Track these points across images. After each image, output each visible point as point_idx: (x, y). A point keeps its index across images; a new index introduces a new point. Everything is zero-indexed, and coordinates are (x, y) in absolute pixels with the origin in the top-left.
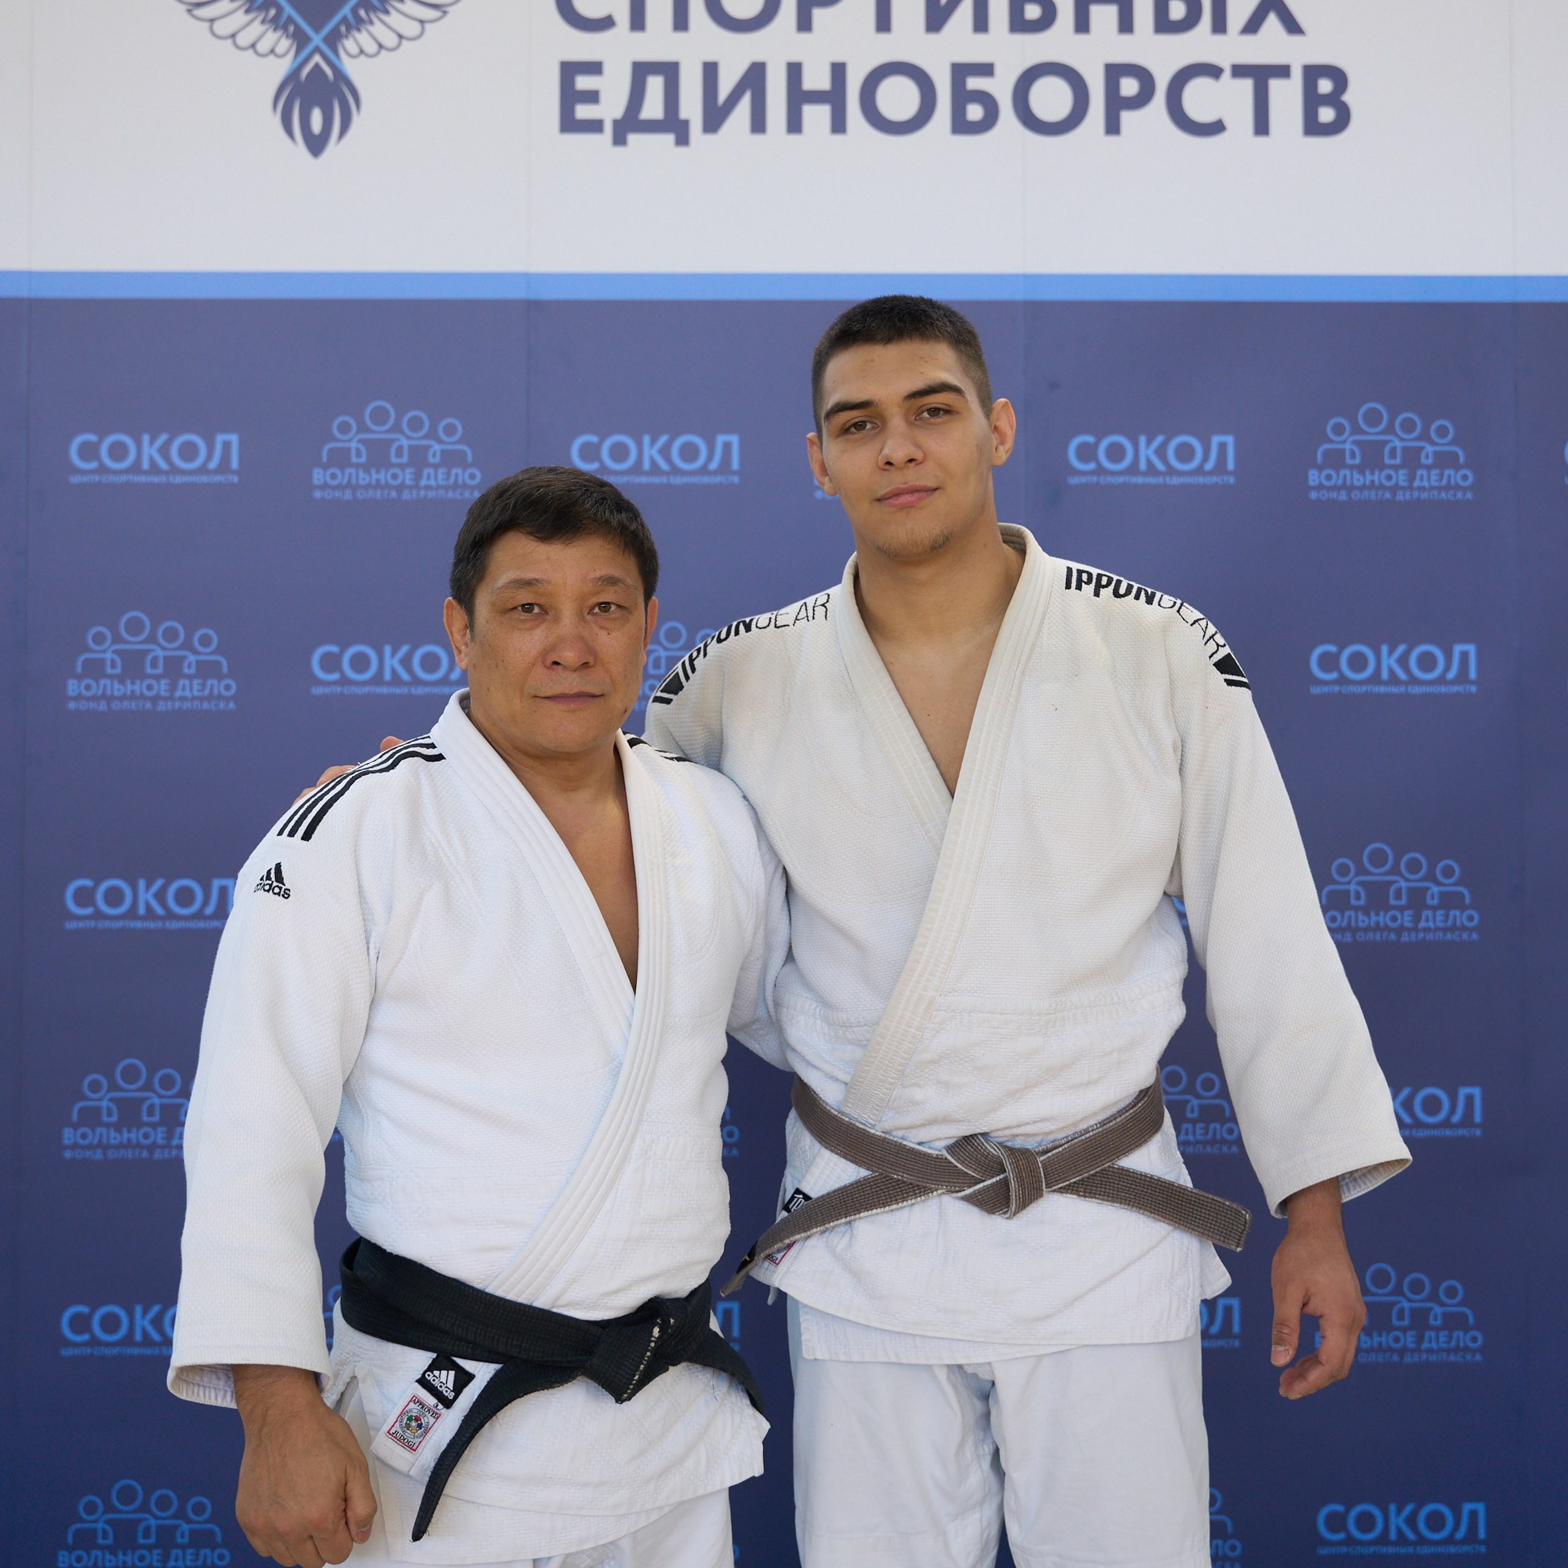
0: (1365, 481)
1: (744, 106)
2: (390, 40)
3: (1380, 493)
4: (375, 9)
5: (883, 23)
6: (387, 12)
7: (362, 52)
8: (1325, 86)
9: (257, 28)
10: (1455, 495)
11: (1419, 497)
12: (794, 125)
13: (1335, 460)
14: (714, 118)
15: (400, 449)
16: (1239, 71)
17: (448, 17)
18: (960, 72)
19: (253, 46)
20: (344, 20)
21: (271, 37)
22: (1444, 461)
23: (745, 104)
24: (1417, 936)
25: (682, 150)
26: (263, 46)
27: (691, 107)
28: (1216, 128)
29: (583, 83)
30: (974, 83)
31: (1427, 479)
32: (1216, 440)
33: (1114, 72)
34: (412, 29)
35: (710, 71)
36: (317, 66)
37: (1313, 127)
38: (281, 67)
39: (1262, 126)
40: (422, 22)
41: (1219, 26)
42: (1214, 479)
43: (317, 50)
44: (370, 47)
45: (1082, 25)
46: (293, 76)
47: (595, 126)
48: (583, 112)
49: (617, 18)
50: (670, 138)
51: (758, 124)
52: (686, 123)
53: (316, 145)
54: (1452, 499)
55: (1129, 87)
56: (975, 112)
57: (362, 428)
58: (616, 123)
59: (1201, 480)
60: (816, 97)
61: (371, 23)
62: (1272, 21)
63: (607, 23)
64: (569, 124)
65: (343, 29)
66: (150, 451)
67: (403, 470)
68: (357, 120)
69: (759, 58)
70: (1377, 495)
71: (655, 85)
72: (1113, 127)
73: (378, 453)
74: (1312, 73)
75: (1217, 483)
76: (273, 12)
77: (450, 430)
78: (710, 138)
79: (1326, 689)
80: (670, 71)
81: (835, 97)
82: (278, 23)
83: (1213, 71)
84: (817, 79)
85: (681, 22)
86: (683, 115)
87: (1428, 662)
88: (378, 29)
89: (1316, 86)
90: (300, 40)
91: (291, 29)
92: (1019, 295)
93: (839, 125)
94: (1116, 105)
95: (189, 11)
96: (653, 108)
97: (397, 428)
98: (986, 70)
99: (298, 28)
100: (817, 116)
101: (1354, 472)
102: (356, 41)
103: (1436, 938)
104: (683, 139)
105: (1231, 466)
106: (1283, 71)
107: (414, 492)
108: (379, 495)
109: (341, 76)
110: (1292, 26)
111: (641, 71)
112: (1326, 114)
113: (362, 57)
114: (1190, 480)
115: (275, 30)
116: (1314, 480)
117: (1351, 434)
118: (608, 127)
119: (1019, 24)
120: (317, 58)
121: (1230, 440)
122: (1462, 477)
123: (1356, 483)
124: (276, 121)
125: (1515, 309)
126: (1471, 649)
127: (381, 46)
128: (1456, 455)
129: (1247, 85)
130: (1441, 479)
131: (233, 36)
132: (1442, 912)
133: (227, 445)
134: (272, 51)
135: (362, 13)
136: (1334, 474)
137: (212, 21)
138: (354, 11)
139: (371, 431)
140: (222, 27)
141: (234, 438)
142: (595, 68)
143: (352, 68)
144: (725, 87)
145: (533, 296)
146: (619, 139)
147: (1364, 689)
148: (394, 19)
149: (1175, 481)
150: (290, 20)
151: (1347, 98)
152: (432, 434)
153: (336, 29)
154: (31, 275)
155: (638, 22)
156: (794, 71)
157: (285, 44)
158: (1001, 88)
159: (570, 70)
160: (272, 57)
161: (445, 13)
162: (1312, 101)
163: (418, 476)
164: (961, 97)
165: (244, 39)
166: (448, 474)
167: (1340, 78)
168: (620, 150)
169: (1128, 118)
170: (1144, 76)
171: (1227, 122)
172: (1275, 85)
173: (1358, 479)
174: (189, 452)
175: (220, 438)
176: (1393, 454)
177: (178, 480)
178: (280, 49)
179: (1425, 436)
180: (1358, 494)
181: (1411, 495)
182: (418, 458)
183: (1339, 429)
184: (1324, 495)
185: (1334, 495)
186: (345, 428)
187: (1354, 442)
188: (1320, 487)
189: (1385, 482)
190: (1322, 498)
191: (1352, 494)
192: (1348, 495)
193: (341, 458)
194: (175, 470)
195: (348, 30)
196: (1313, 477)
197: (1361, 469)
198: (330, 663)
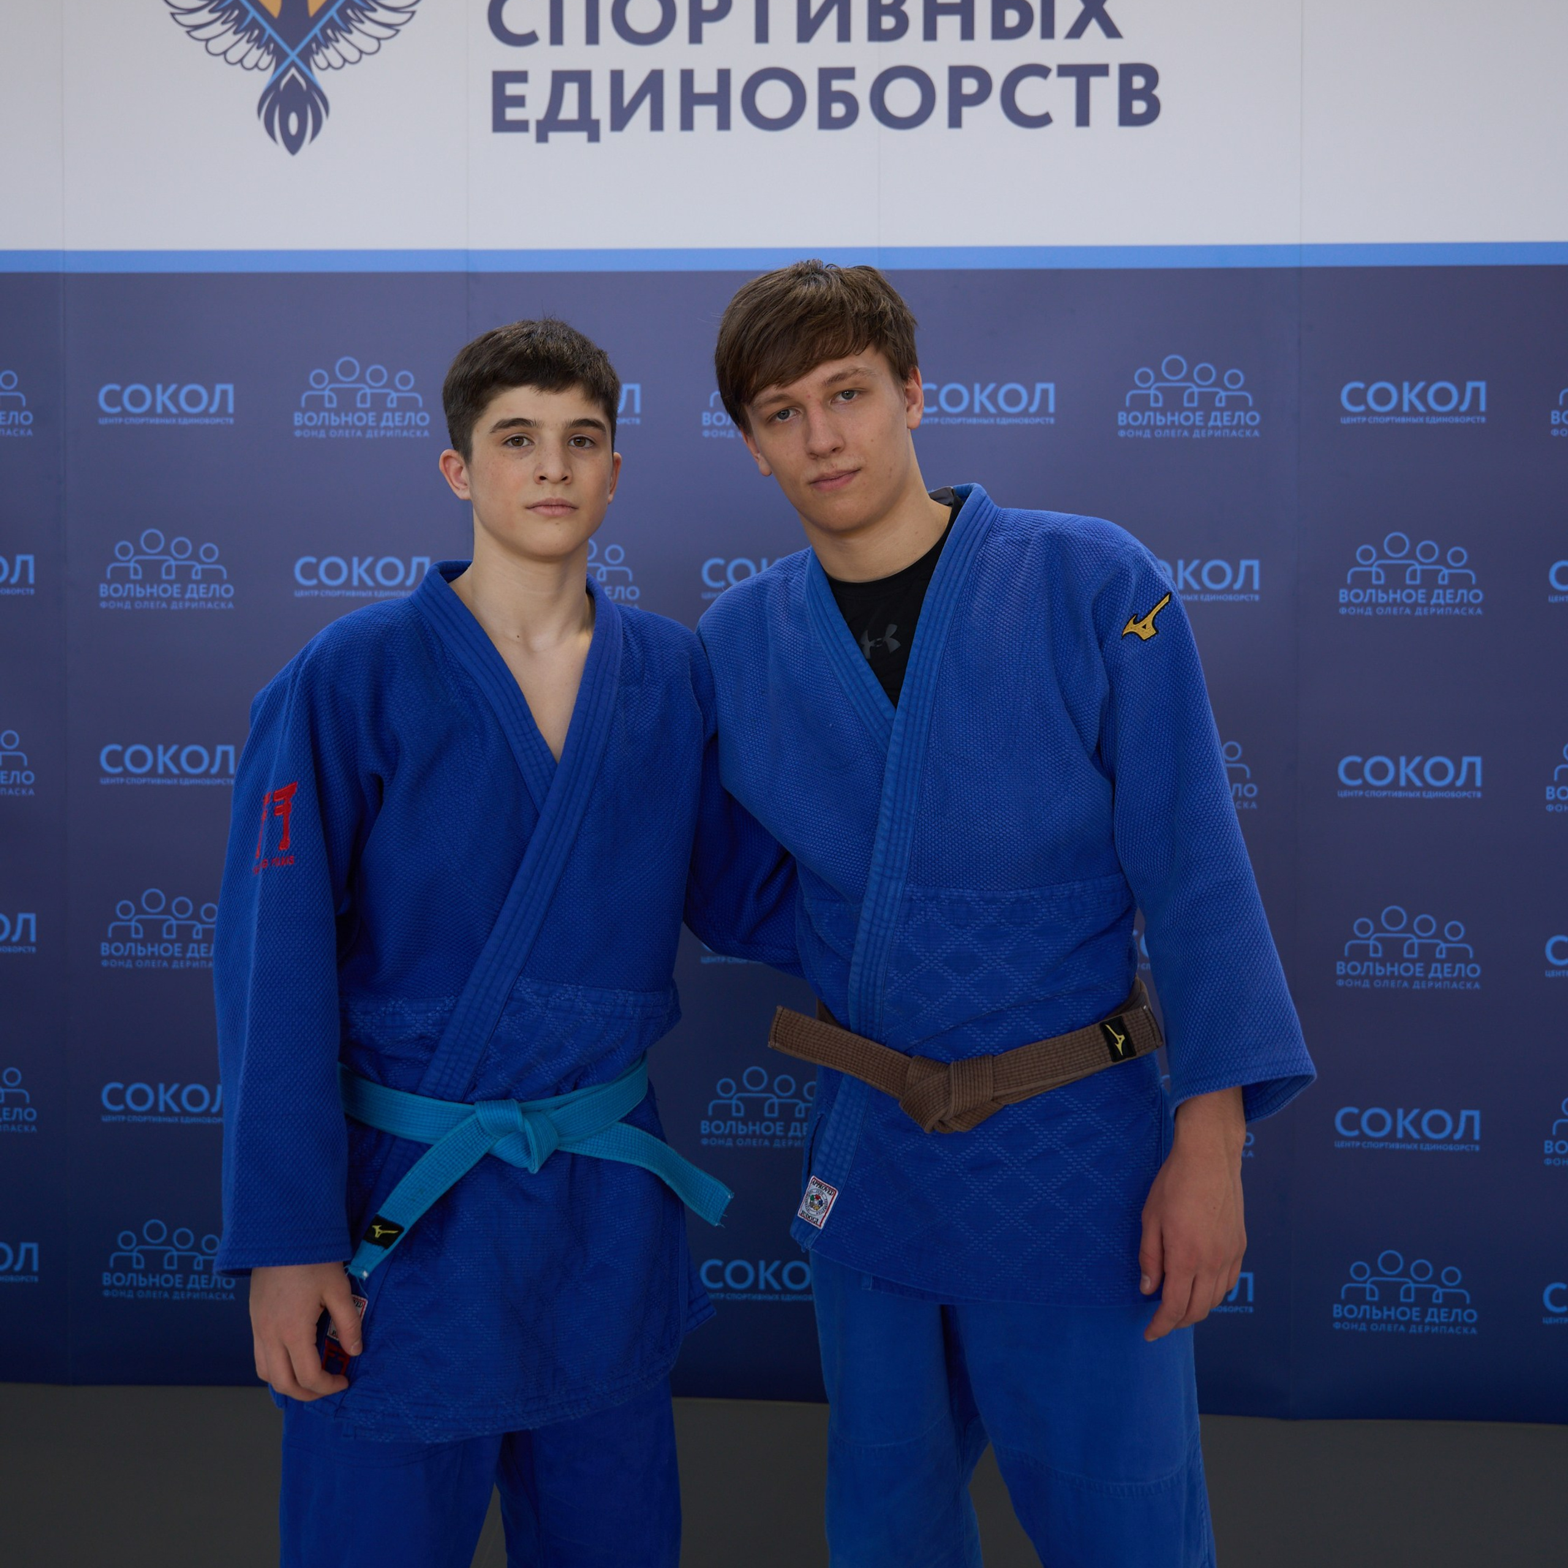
0: (1166, 422)
1: (645, 109)
2: (352, 55)
3: (1179, 431)
4: (340, 29)
5: (762, 35)
6: (350, 32)
7: (329, 65)
8: (1138, 82)
9: (244, 46)
10: (1244, 433)
11: (1213, 435)
12: (687, 123)
13: (1141, 404)
14: (621, 117)
15: (364, 396)
16: (1064, 71)
17: (400, 34)
18: (826, 75)
19: (241, 61)
20: (315, 39)
21: (256, 53)
22: (1235, 404)
23: (646, 106)
25: (594, 145)
26: (249, 62)
27: (601, 109)
28: (1044, 120)
29: (512, 89)
30: (837, 85)
31: (1220, 420)
32: (1039, 387)
33: (957, 74)
34: (370, 45)
35: (617, 77)
36: (293, 77)
37: (1127, 118)
38: (264, 79)
39: (1083, 118)
40: (379, 39)
41: (1048, 32)
42: (1038, 420)
43: (293, 64)
44: (337, 61)
45: (930, 33)
46: (273, 87)
47: (521, 126)
48: (512, 114)
49: (539, 34)
50: (583, 135)
51: (657, 123)
52: (597, 122)
53: (293, 144)
54: (1242, 436)
55: (969, 86)
56: (838, 110)
57: (334, 379)
58: (539, 123)
59: (1026, 421)
60: (705, 99)
61: (337, 41)
62: (1094, 26)
63: (530, 39)
64: (501, 124)
65: (314, 46)
66: (163, 398)
67: (367, 414)
68: (326, 123)
69: (657, 66)
70: (1177, 433)
71: (571, 91)
72: (955, 121)
73: (347, 401)
74: (1128, 71)
75: (1040, 424)
76: (256, 32)
77: (405, 381)
78: (617, 134)
80: (583, 79)
81: (720, 99)
82: (260, 42)
83: (1041, 71)
84: (705, 84)
85: (592, 37)
86: (595, 115)
87: (1217, 575)
88: (342, 45)
89: (1130, 83)
90: (279, 56)
91: (272, 46)
93: (724, 123)
94: (958, 102)
95: (188, 32)
96: (569, 110)
97: (361, 379)
98: (848, 73)
99: (277, 45)
100: (705, 115)
101: (1158, 414)
102: (325, 56)
104: (594, 137)
105: (1052, 408)
106: (1102, 70)
107: (376, 432)
108: (347, 435)
109: (313, 86)
110: (1111, 31)
111: (559, 79)
112: (1139, 107)
113: (330, 69)
114: (1016, 421)
115: (258, 48)
116: (1123, 421)
117: (1156, 381)
118: (533, 127)
119: (876, 34)
120: (293, 71)
121: (1051, 387)
122: (1250, 418)
123: (1159, 424)
124: (260, 124)
125: (1300, 272)
126: (1255, 564)
127: (345, 60)
128: (1246, 399)
129: (1071, 82)
130: (1232, 420)
131: (225, 53)
133: (224, 393)
134: (256, 65)
135: (329, 32)
136: (1140, 416)
137: (207, 40)
138: (323, 30)
139: (341, 382)
140: (216, 46)
141: (230, 388)
142: (521, 77)
143: (322, 79)
144: (629, 91)
145: (471, 269)
146: (542, 137)
148: (356, 37)
149: (1004, 421)
150: (271, 39)
151: (1157, 92)
152: (390, 385)
153: (309, 46)
154: (64, 254)
155: (557, 37)
156: (687, 77)
157: (266, 59)
158: (860, 88)
159: (501, 79)
160: (256, 70)
161: (398, 31)
162: (1127, 95)
163: (379, 419)
164: (827, 97)
165: (233, 56)
166: (403, 417)
167: (1151, 75)
168: (542, 145)
169: (968, 113)
170: (982, 77)
171: (1053, 115)
172: (1095, 82)
173: (1160, 420)
174: (194, 399)
175: (219, 388)
176: (1191, 398)
177: (185, 421)
178: (262, 64)
179: (1219, 383)
180: (1160, 432)
181: (1206, 433)
182: (379, 404)
183: (1144, 378)
184: (1131, 433)
185: (1139, 433)
186: (319, 379)
187: (1158, 389)
188: (1127, 427)
189: (1184, 423)
190: (1129, 436)
191: (1155, 433)
192: (1152, 433)
193: (316, 404)
194: (183, 414)
195: (318, 47)
196: (1122, 418)
197: (1163, 411)
198: (310, 571)
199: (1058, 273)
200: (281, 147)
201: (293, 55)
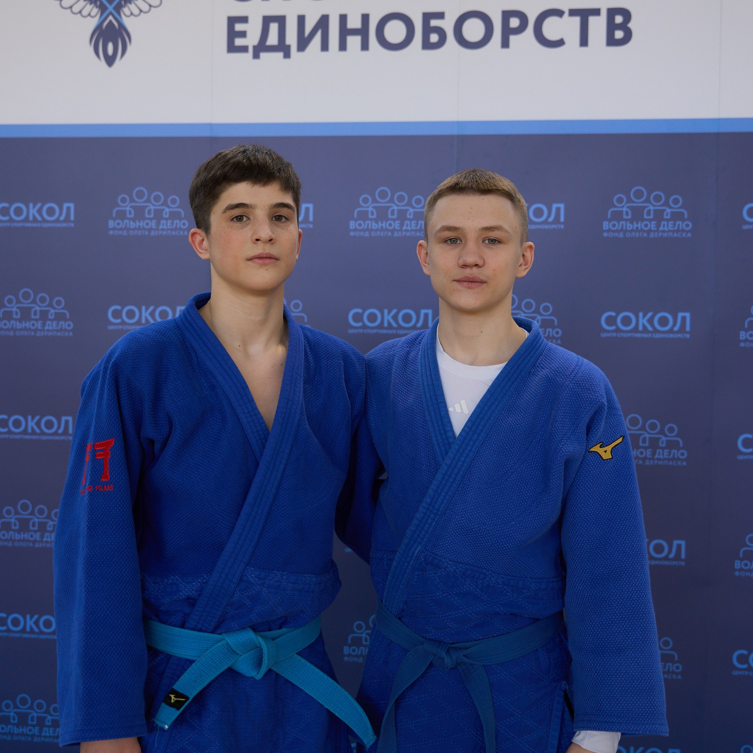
0: (633, 228)
2: (145, 7)
3: (641, 233)
7: (132, 14)
8: (619, 19)
9: (82, 3)
10: (682, 235)
11: (662, 236)
12: (343, 47)
13: (618, 216)
14: (303, 44)
16: (573, 13)
18: (427, 17)
19: (80, 12)
21: (89, 7)
22: (676, 217)
23: (318, 37)
24: (653, 462)
25: (287, 60)
26: (85, 13)
27: (291, 39)
28: (560, 43)
29: (239, 27)
30: (434, 23)
31: (667, 226)
32: (555, 206)
33: (507, 15)
35: (301, 20)
36: (111, 21)
37: (611, 41)
38: (93, 23)
39: (584, 41)
42: (553, 226)
43: (111, 13)
44: (136, 11)
46: (99, 27)
47: (244, 49)
48: (239, 42)
50: (281, 55)
51: (325, 47)
52: (289, 47)
53: (110, 61)
54: (680, 237)
55: (514, 22)
56: (434, 38)
57: (132, 200)
58: (254, 47)
59: (546, 227)
60: (354, 32)
64: (232, 48)
65: (123, 3)
66: (33, 211)
67: (151, 221)
68: (129, 48)
69: (325, 13)
70: (639, 234)
71: (274, 27)
72: (505, 44)
73: (140, 213)
74: (612, 12)
75: (555, 228)
77: (174, 201)
78: (301, 54)
79: (609, 335)
80: (281, 20)
81: (363, 32)
82: (92, 1)
83: (559, 13)
84: (354, 23)
86: (288, 42)
87: (663, 322)
88: (139, 2)
89: (614, 19)
90: (103, 8)
91: (98, 3)
92: (455, 132)
93: (365, 46)
94: (507, 32)
96: (273, 39)
97: (148, 200)
98: (440, 16)
99: (101, 3)
100: (354, 41)
101: (628, 223)
102: (129, 9)
103: (664, 464)
104: (287, 55)
105: (562, 219)
106: (596, 12)
108: (140, 233)
109: (122, 27)
111: (267, 20)
112: (619, 34)
113: (132, 17)
114: (540, 227)
115: (91, 4)
116: (606, 227)
117: (627, 203)
118: (251, 50)
120: (111, 18)
121: (562, 206)
122: (686, 225)
123: (628, 229)
124: (91, 49)
125: (718, 136)
126: (688, 315)
127: (141, 11)
128: (683, 214)
129: (577, 20)
130: (675, 226)
131: (71, 7)
132: (667, 450)
133: (69, 209)
134: (89, 15)
136: (617, 224)
139: (137, 202)
140: (66, 3)
141: (72, 205)
142: (244, 20)
143: (128, 22)
144: (308, 28)
145: (214, 135)
146: (256, 56)
147: (629, 335)
149: (533, 227)
151: (630, 25)
152: (165, 204)
153: (120, 3)
156: (343, 19)
157: (95, 11)
158: (448, 25)
159: (232, 21)
160: (89, 17)
162: (611, 27)
163: (158, 224)
164: (427, 30)
165: (76, 9)
166: (173, 223)
167: (626, 14)
168: (256, 61)
169: (513, 39)
170: (522, 17)
171: (566, 40)
172: (592, 20)
173: (629, 226)
174: (51, 212)
175: (65, 205)
176: (649, 213)
177: (46, 225)
178: (93, 14)
179: (666, 204)
180: (629, 234)
181: (658, 234)
182: (158, 215)
183: (620, 200)
184: (611, 235)
185: (616, 234)
186: (124, 200)
187: (628, 207)
188: (609, 230)
189: (644, 228)
190: (610, 236)
191: (626, 234)
192: (624, 234)
193: (122, 215)
194: (44, 221)
195: (125, 3)
196: (606, 225)
197: (631, 221)
198: (117, 314)
199: (568, 136)
200: (103, 63)
201: (110, 8)
